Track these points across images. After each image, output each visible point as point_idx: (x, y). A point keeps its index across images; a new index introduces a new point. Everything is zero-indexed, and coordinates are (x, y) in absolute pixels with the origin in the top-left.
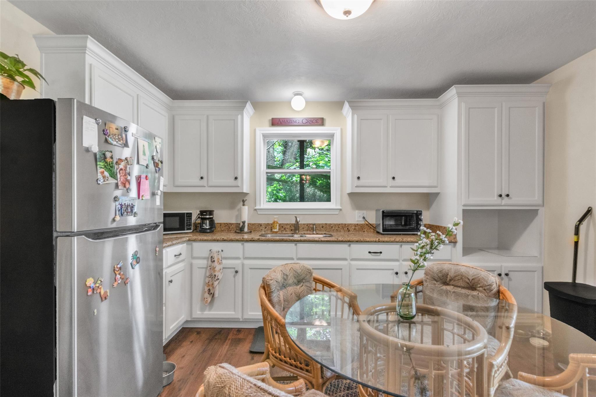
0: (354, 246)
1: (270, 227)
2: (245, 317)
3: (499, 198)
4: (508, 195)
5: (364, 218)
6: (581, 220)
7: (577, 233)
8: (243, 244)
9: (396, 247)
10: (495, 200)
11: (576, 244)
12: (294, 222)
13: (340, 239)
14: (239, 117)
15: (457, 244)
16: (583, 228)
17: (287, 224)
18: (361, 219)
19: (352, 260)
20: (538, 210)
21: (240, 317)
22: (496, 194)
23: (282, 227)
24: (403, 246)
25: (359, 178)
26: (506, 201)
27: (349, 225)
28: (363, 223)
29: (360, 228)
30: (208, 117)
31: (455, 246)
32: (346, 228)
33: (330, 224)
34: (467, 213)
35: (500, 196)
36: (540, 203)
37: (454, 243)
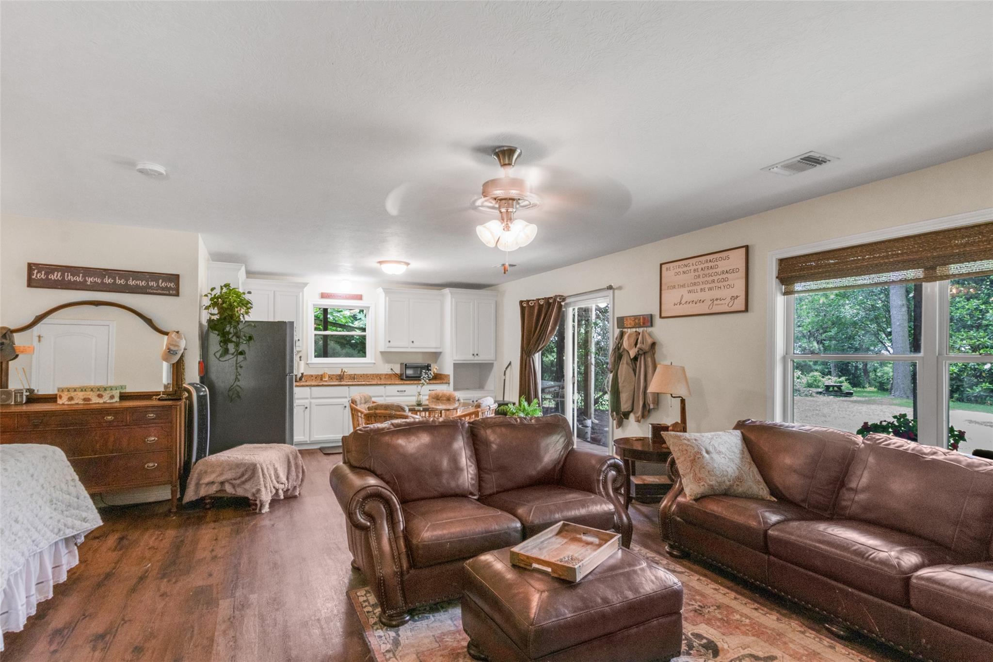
0: (388, 387)
1: (321, 377)
2: (312, 439)
4: (477, 355)
5: (392, 369)
6: (507, 368)
7: (505, 375)
8: (310, 389)
9: (414, 387)
10: (471, 357)
11: (505, 380)
12: (339, 373)
13: (379, 383)
14: (301, 294)
15: (451, 384)
17: (333, 375)
18: (390, 370)
19: (387, 396)
20: (493, 363)
21: (308, 440)
22: (471, 354)
23: (331, 377)
24: (418, 387)
25: (389, 342)
26: (476, 358)
27: (380, 375)
28: (391, 373)
29: (389, 376)
30: (274, 291)
31: (449, 385)
32: (379, 376)
33: (367, 374)
34: (456, 366)
35: (473, 355)
36: (494, 359)
37: (449, 383)
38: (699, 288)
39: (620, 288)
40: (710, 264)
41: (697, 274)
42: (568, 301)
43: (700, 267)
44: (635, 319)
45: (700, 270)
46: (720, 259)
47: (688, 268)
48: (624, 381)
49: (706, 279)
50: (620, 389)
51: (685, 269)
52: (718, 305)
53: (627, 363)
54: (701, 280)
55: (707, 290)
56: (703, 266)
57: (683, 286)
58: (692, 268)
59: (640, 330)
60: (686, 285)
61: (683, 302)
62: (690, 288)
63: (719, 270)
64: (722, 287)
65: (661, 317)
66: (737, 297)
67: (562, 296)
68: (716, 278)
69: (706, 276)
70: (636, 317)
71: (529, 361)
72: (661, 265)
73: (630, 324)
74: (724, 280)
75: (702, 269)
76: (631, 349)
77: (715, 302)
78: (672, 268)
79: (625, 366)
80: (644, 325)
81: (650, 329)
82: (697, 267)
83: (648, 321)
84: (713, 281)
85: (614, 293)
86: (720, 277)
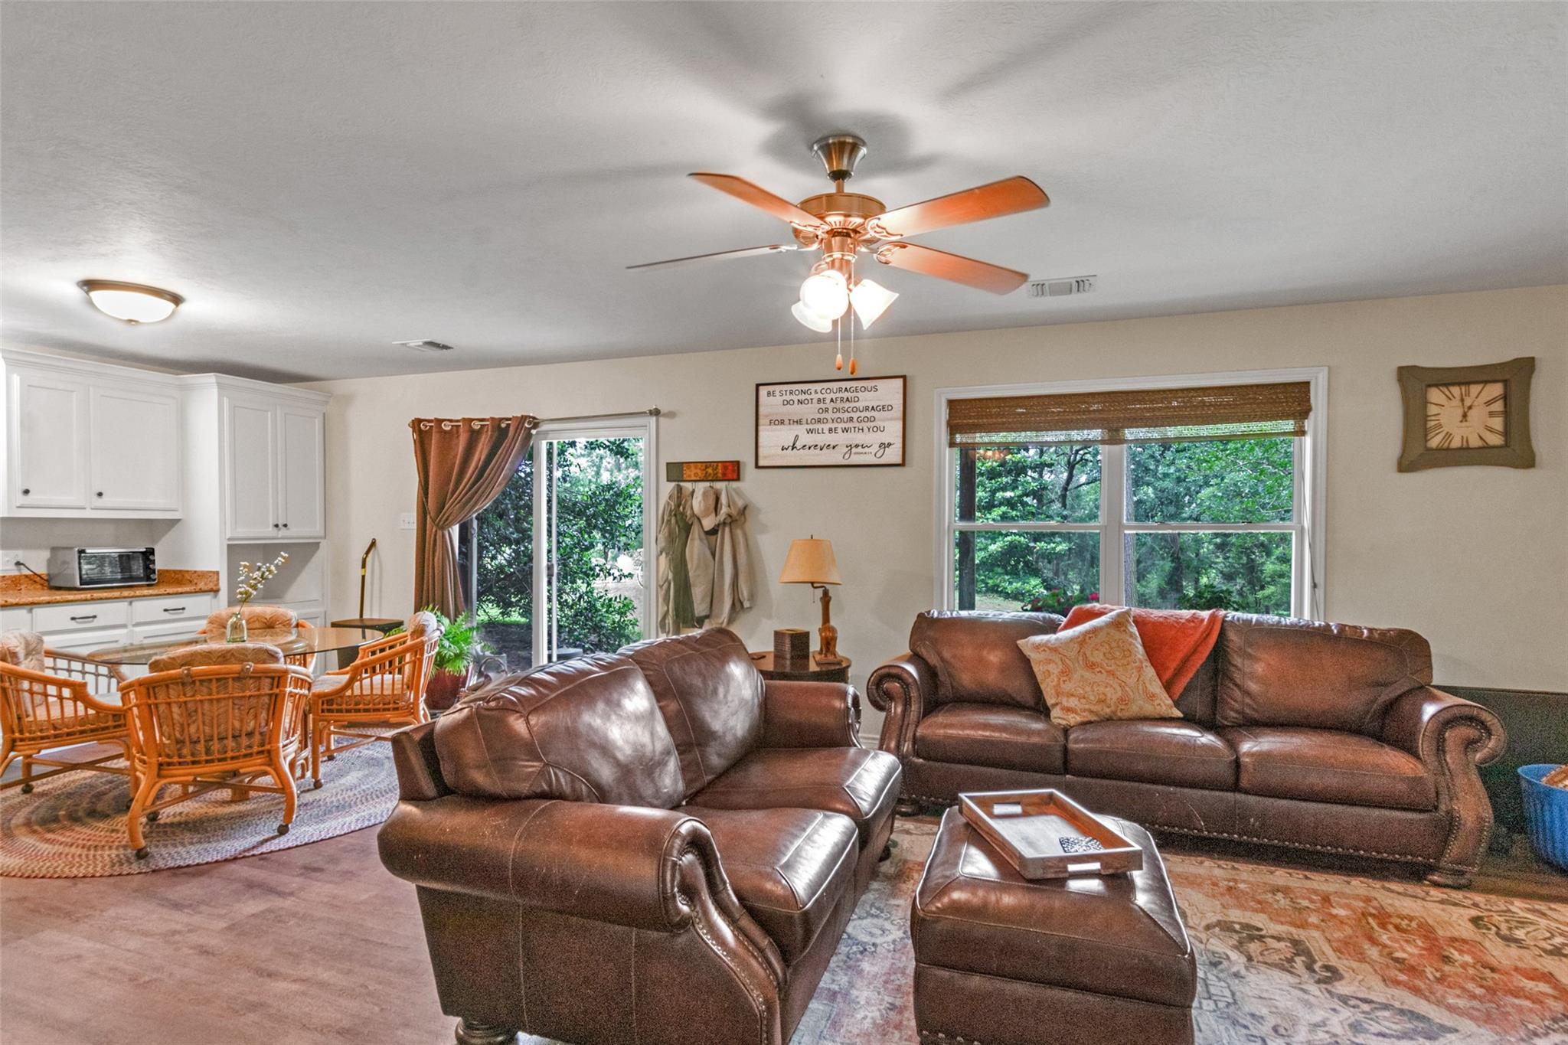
3: (275, 529)
4: (285, 526)
5: (19, 563)
6: (367, 553)
7: (364, 566)
9: (123, 605)
10: (270, 531)
11: (363, 578)
15: (220, 593)
16: (369, 560)
18: (12, 566)
20: (319, 543)
22: (271, 523)
24: (134, 604)
25: (26, 492)
26: (283, 532)
28: (16, 573)
29: (9, 584)
31: (216, 596)
34: (235, 551)
35: (277, 526)
36: (322, 534)
37: (216, 591)
38: (826, 427)
39: (671, 415)
40: (846, 395)
41: (822, 405)
42: (544, 427)
43: (828, 397)
44: (706, 467)
45: (828, 401)
46: (863, 389)
47: (807, 396)
48: (696, 569)
49: (838, 415)
50: (691, 580)
51: (802, 397)
52: (858, 453)
53: (701, 540)
54: (829, 416)
55: (840, 431)
56: (834, 396)
57: (799, 422)
58: (815, 397)
59: (720, 485)
60: (804, 421)
61: (798, 445)
62: (811, 427)
63: (861, 405)
64: (866, 430)
65: (757, 466)
66: (889, 445)
67: (534, 418)
68: (855, 416)
69: (838, 410)
70: (707, 464)
71: (443, 536)
72: (758, 386)
73: (696, 474)
74: (869, 420)
75: (832, 400)
76: (707, 515)
77: (854, 450)
78: (777, 393)
79: (697, 542)
80: (725, 478)
81: (734, 484)
82: (824, 396)
83: (732, 471)
84: (851, 419)
85: (657, 421)
86: (863, 414)
